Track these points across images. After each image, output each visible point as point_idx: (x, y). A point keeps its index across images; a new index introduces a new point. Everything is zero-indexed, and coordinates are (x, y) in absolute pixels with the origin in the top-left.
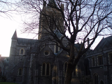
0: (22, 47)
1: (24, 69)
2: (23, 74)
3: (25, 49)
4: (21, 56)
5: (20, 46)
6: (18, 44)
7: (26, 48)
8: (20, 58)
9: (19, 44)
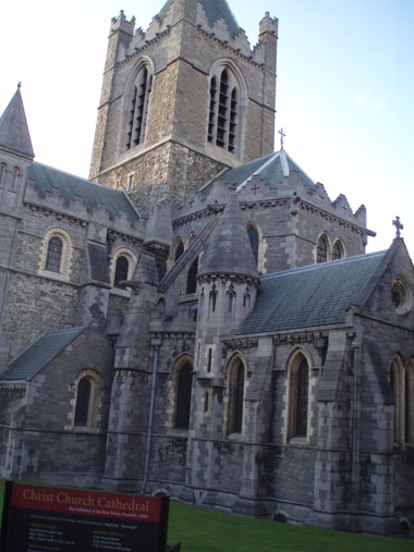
0: (60, 216)
1: (128, 380)
2: (120, 418)
3: (74, 238)
4: (48, 280)
5: (44, 209)
6: (32, 196)
7: (80, 231)
8: (43, 294)
9: (42, 196)
